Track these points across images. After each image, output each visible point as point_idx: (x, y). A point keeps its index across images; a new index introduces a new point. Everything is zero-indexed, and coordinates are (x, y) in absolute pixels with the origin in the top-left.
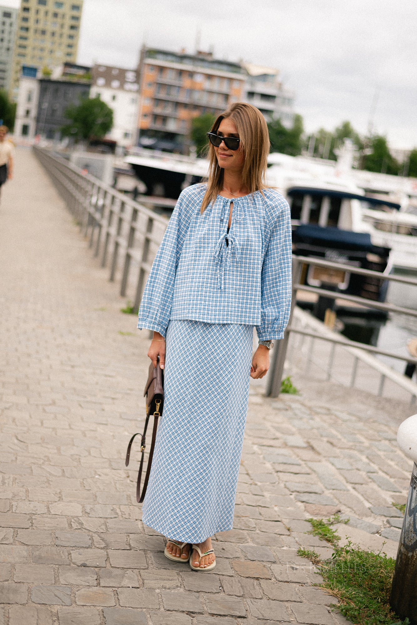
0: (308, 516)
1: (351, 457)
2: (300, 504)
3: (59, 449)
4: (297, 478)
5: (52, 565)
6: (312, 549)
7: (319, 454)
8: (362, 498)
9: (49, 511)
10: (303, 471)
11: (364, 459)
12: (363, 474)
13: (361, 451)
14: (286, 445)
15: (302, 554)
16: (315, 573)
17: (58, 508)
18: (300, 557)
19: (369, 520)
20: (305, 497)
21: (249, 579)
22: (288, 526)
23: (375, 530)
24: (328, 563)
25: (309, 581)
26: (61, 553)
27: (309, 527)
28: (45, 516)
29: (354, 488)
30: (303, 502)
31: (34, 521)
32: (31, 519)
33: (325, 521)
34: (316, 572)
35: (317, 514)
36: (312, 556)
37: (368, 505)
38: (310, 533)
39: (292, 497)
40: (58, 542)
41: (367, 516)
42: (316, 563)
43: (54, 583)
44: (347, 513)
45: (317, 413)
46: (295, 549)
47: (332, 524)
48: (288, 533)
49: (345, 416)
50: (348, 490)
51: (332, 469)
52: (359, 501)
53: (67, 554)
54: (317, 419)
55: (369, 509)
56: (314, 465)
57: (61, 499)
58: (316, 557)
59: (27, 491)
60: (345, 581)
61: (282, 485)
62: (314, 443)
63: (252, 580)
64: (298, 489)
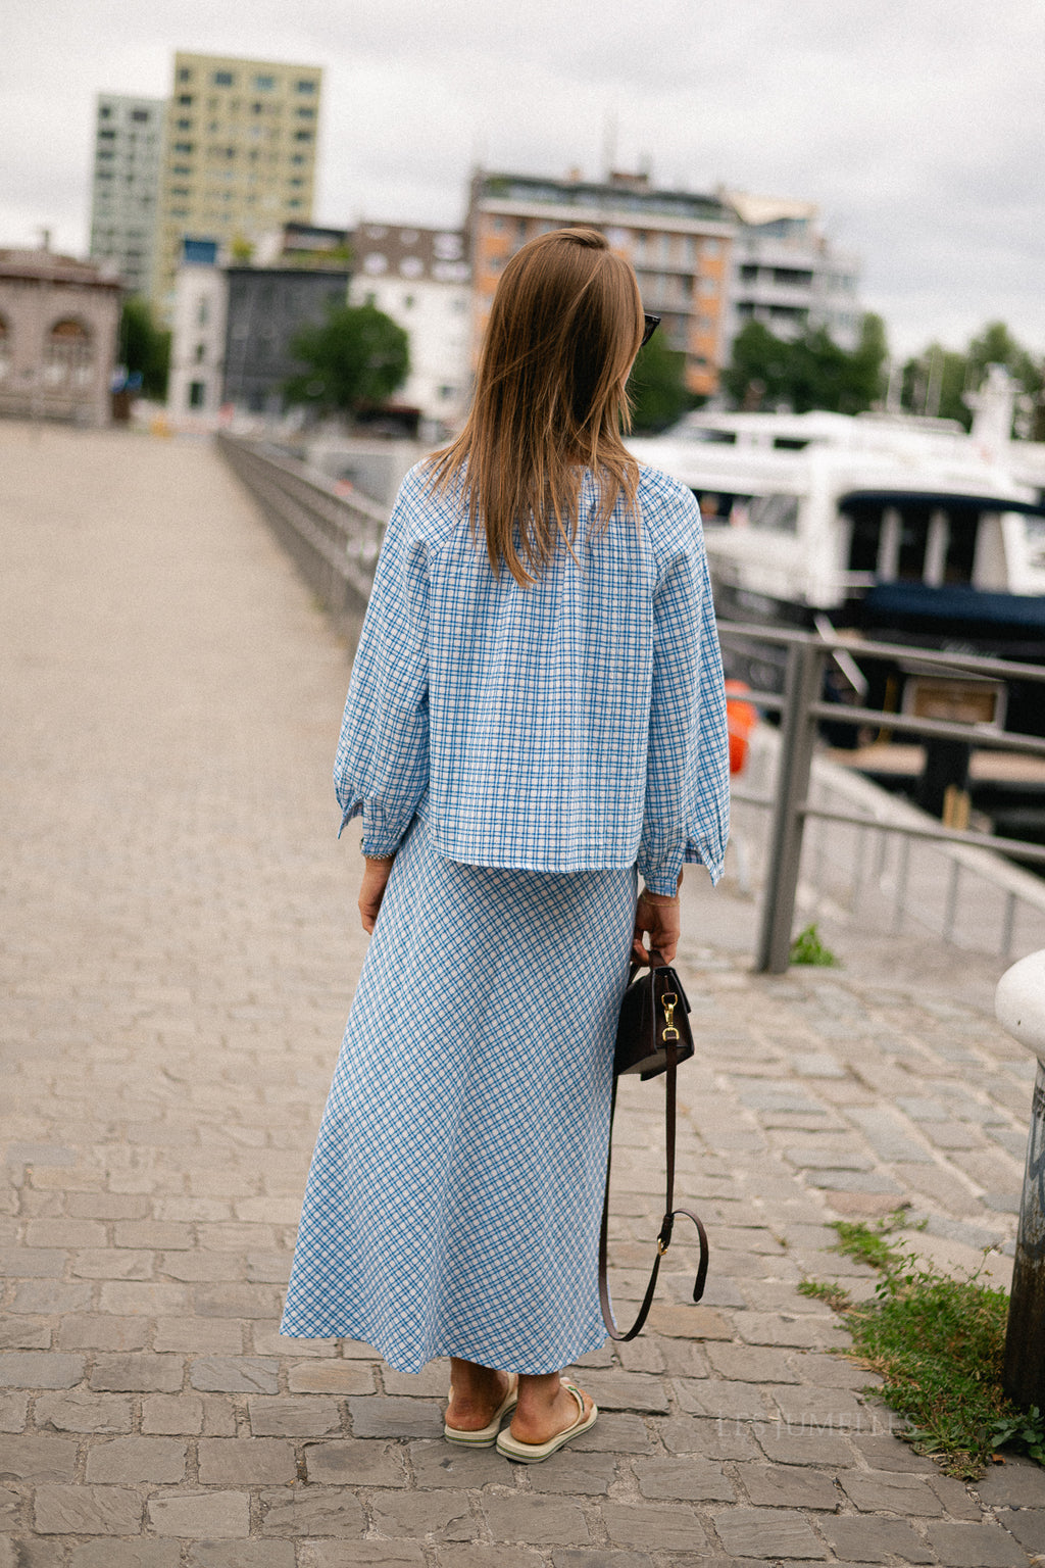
0: (831, 1216)
1: (948, 1094)
2: (816, 1193)
3: (260, 1093)
4: (813, 1141)
5: (238, 1319)
6: (832, 1281)
7: (872, 1089)
8: (964, 1178)
9: (235, 1216)
10: (830, 1125)
11: (982, 1098)
12: (975, 1128)
13: (976, 1083)
14: (794, 1073)
15: (809, 1291)
16: (835, 1328)
17: (255, 1209)
18: (804, 1297)
19: (978, 1222)
20: (827, 1179)
21: (681, 1342)
22: (781, 1237)
23: (988, 1242)
24: (869, 1306)
25: (819, 1343)
26: (259, 1295)
27: (832, 1238)
28: (223, 1224)
29: (949, 1158)
30: (823, 1188)
31: (200, 1236)
32: (193, 1232)
33: (871, 1225)
34: (838, 1325)
35: (853, 1212)
36: (830, 1294)
37: (977, 1191)
38: (832, 1249)
39: (799, 1179)
40: (253, 1276)
41: (972, 1214)
42: (839, 1308)
43: (241, 1352)
44: (924, 1207)
45: (879, 1006)
46: (793, 1281)
47: (888, 1231)
48: (780, 1250)
49: (946, 1009)
50: (933, 1163)
51: (900, 1120)
52: (955, 1183)
53: (271, 1297)
54: (878, 1018)
55: (980, 1199)
56: (857, 1114)
57: (261, 1192)
58: (844, 1295)
59: (187, 1178)
60: (904, 1343)
61: (777, 1155)
62: (862, 1068)
63: (688, 1344)
64: (814, 1163)
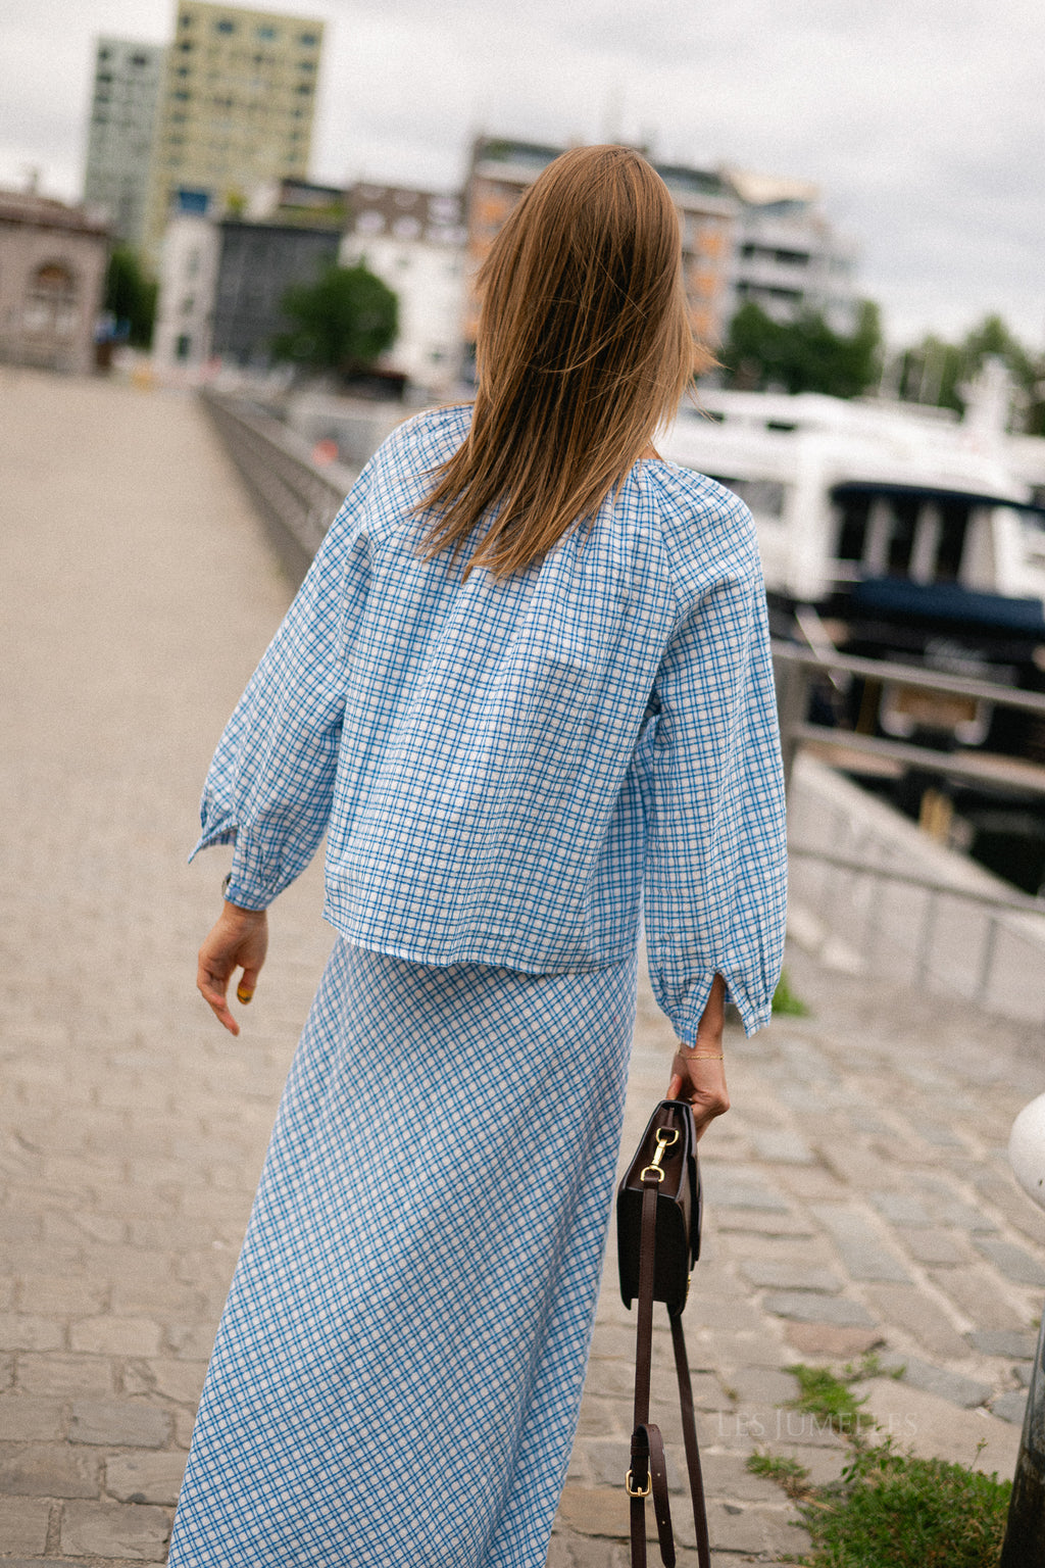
0: (792, 1358)
1: (930, 1189)
2: (774, 1324)
3: (126, 1168)
4: (775, 1249)
5: (48, 1499)
6: (788, 1453)
7: (841, 1179)
8: (947, 1306)
9: (68, 1342)
10: (793, 1228)
11: (967, 1195)
12: (960, 1237)
13: (962, 1175)
14: (755, 1157)
15: (761, 1467)
16: (790, 1524)
17: (97, 1334)
18: (751, 1478)
19: (964, 1369)
20: (788, 1304)
21: (599, 1542)
22: (732, 1386)
23: (975, 1398)
24: (830, 1493)
25: (769, 1546)
26: (79, 1462)
27: (790, 1389)
28: (53, 1355)
29: (931, 1278)
30: (782, 1316)
31: (20, 1372)
32: (13, 1365)
33: (837, 1369)
34: (794, 1520)
35: (817, 1353)
36: (786, 1472)
37: (963, 1325)
38: (791, 1405)
39: (755, 1301)
40: (76, 1433)
41: (958, 1356)
42: (796, 1493)
43: (43, 1551)
44: (903, 1348)
45: (853, 1070)
46: (742, 1454)
47: (857, 1379)
48: (726, 1405)
49: (926, 1076)
50: (912, 1284)
51: (874, 1222)
52: (938, 1314)
53: (94, 1466)
54: (852, 1086)
55: (967, 1336)
56: (824, 1213)
57: (106, 1308)
58: (801, 1475)
59: (18, 1286)
60: (873, 1549)
61: (730, 1269)
62: (834, 1152)
63: (607, 1545)
64: (775, 1281)
